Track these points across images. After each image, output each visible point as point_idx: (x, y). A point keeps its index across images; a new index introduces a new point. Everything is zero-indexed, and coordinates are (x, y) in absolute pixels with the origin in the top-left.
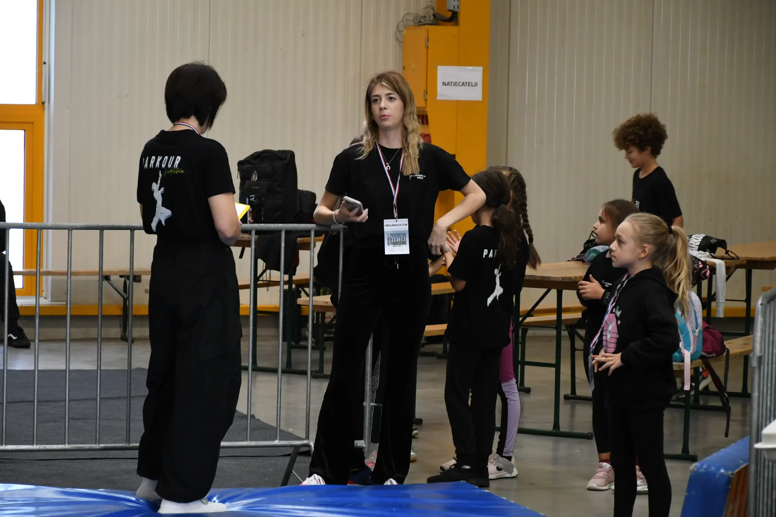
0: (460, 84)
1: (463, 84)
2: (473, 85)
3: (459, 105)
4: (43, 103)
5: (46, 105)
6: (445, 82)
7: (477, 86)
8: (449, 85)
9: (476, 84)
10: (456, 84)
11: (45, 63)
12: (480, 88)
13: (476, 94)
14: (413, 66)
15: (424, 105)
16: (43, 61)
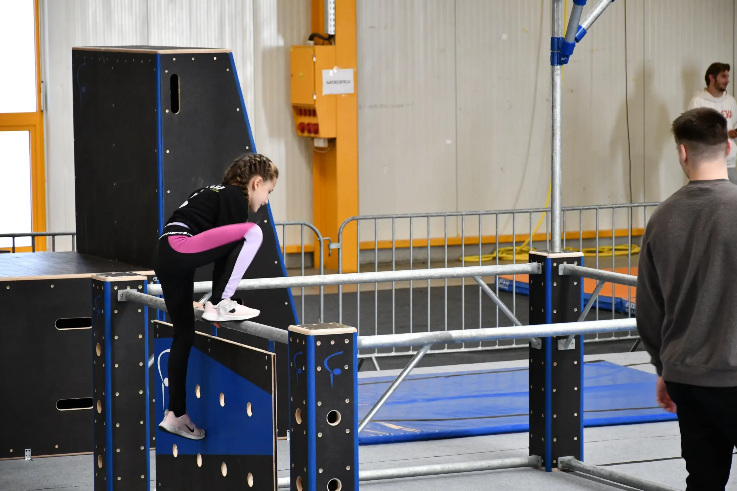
0: (339, 82)
1: (341, 82)
3: (336, 97)
4: (42, 111)
5: (45, 112)
6: (328, 82)
8: (331, 83)
9: (349, 82)
10: (335, 82)
11: (42, 82)
12: (352, 84)
13: (349, 89)
14: (301, 74)
15: (312, 103)
16: (41, 81)
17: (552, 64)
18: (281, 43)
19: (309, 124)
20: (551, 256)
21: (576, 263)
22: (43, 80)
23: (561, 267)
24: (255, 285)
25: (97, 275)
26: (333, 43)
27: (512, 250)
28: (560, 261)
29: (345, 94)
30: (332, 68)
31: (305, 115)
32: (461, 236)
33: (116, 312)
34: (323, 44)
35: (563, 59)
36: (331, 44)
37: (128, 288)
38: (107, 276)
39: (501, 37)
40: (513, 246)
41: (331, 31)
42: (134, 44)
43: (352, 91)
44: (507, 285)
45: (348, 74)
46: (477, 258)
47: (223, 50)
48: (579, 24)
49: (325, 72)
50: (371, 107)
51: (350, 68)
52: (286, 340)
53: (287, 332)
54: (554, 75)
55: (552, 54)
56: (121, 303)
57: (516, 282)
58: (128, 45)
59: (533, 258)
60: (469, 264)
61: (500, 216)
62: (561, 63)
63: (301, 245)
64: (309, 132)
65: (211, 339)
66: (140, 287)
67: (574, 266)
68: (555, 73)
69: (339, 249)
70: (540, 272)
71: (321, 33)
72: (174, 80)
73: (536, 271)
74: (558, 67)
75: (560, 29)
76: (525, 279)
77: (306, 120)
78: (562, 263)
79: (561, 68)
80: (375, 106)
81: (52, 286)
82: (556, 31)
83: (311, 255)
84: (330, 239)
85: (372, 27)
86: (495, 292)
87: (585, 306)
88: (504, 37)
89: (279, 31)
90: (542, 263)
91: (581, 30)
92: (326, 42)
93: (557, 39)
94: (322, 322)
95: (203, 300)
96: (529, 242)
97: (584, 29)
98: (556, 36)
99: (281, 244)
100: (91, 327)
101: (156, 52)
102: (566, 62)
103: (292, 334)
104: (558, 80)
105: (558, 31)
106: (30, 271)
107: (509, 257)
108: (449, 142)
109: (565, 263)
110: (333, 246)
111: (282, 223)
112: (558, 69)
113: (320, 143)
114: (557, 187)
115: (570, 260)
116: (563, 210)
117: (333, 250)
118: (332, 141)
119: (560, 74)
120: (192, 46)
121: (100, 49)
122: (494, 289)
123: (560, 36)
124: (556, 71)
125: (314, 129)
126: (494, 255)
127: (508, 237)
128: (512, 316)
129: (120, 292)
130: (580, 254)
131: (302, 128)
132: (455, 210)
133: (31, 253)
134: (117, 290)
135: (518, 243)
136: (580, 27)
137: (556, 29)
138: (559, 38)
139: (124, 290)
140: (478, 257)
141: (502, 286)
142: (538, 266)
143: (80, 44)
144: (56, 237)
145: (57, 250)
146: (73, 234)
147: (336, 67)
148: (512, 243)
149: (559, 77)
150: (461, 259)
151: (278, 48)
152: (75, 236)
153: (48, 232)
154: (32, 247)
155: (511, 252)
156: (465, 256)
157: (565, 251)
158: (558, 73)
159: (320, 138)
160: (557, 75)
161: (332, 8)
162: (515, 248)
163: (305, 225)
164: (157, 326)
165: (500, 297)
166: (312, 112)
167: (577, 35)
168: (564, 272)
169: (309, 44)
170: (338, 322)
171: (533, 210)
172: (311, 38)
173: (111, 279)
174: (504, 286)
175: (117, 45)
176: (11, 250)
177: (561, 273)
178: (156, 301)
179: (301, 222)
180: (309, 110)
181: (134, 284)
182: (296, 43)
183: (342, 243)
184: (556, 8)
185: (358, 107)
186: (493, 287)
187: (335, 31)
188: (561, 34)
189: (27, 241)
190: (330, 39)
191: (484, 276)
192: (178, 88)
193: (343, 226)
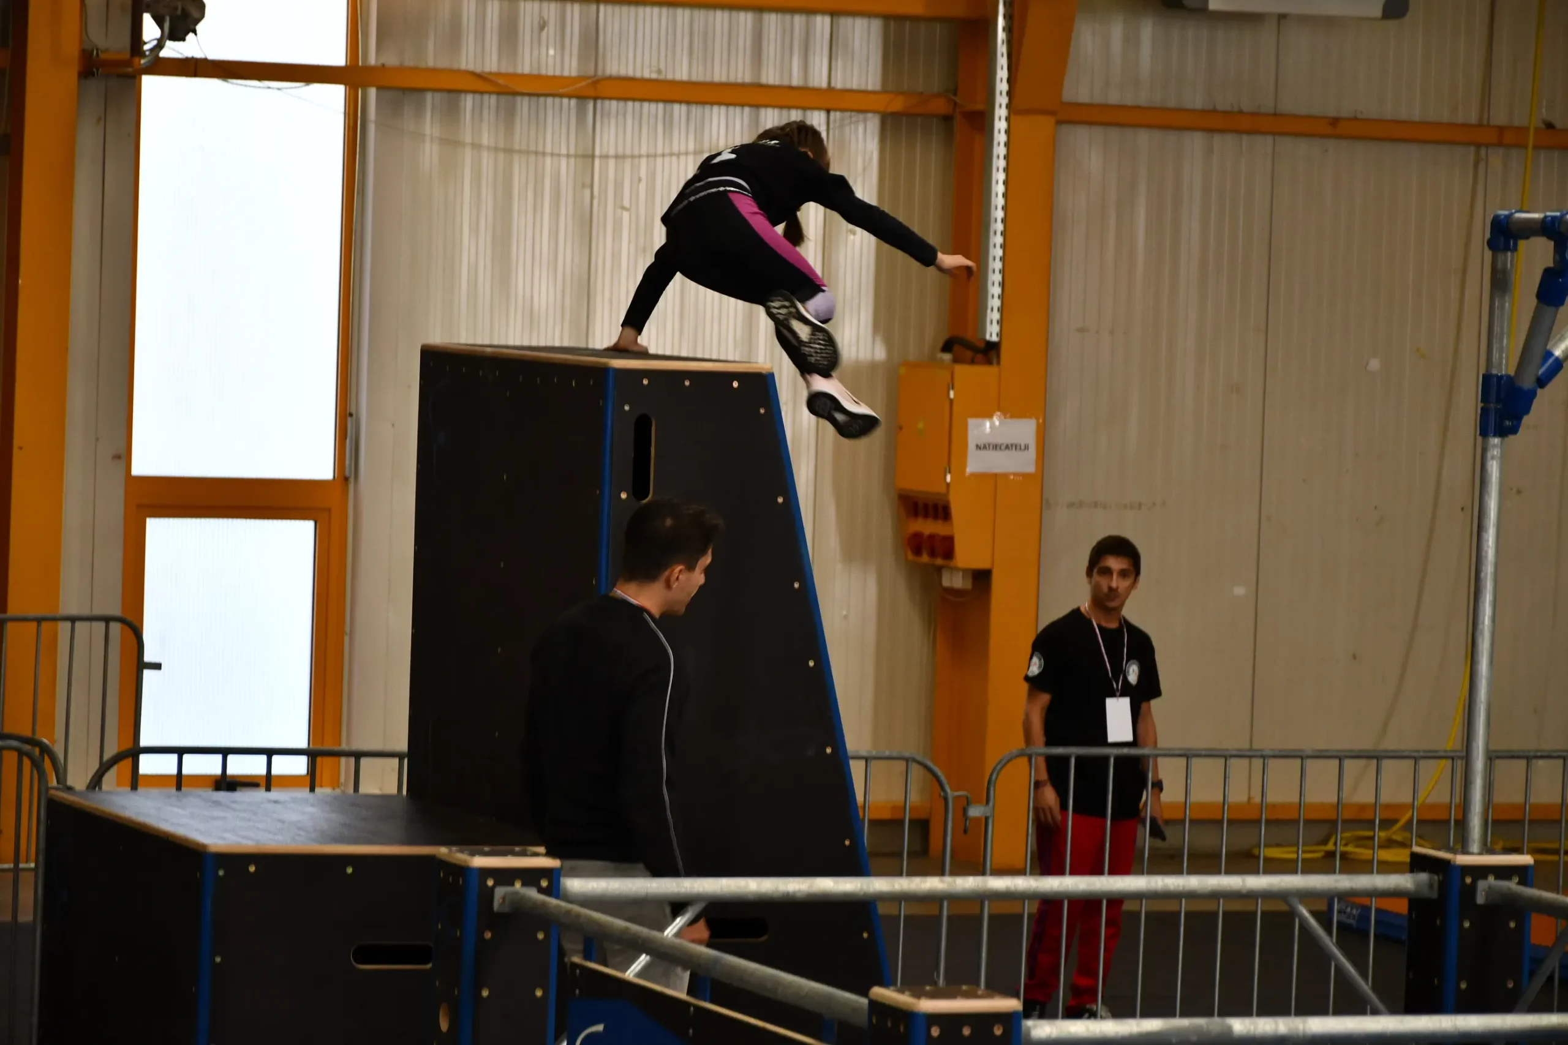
0: (1003, 447)
1: (1007, 447)
2: (1023, 447)
3: (995, 479)
4: (346, 479)
5: (352, 480)
6: (979, 445)
7: (1028, 449)
8: (986, 448)
9: (1027, 447)
10: (996, 447)
11: (351, 415)
12: (1032, 453)
13: (1024, 463)
14: (921, 425)
15: (943, 490)
16: (348, 412)
17: (1484, 433)
18: (880, 353)
19: (932, 537)
20: (1462, 859)
21: (1516, 879)
22: (353, 411)
23: (1482, 885)
24: (799, 891)
25: (450, 851)
26: (995, 361)
27: (1372, 838)
28: (1481, 872)
29: (1015, 474)
30: (989, 416)
31: (926, 516)
32: (1257, 799)
33: (488, 935)
34: (972, 362)
35: (1508, 423)
36: (989, 362)
37: (518, 885)
38: (473, 854)
39: (1367, 364)
40: (1374, 830)
41: (992, 332)
42: (557, 344)
43: (1031, 469)
44: (1354, 916)
45: (1025, 430)
46: (1292, 852)
47: (754, 365)
48: (1548, 347)
49: (972, 422)
50: (1071, 505)
51: (1030, 417)
52: (862, 1020)
53: (864, 1001)
54: (1486, 457)
55: (1485, 412)
56: (501, 915)
57: (1377, 910)
58: (542, 344)
59: (1418, 863)
60: (1275, 867)
61: (1347, 763)
62: (1503, 432)
63: (903, 804)
64: (933, 554)
65: (697, 1008)
66: (544, 883)
67: (1512, 885)
68: (1489, 455)
69: (987, 819)
70: (1434, 895)
71: (969, 335)
72: (642, 425)
73: (1426, 893)
74: (1496, 441)
75: (1504, 355)
76: (1401, 907)
77: (928, 527)
78: (1485, 878)
79: (1501, 443)
80: (1081, 504)
81: (350, 870)
82: (1494, 360)
83: (922, 826)
84: (969, 796)
85: (1082, 330)
86: (1328, 930)
87: (1532, 974)
88: (1375, 364)
89: (876, 327)
90: (1438, 875)
91: (1551, 361)
92: (979, 356)
93: (1495, 379)
94: (941, 982)
95: (680, 921)
96: (1411, 821)
97: (1557, 359)
98: (1494, 372)
99: (860, 798)
100: (429, 966)
101: (605, 364)
102: (1514, 430)
103: (876, 1006)
104: (1494, 469)
105: (1501, 358)
106: (302, 833)
107: (1364, 853)
108: (1239, 591)
109: (1491, 879)
110: (975, 812)
111: (864, 753)
112: (1495, 446)
113: (954, 581)
114: (1480, 708)
115: (1503, 872)
116: (1492, 757)
117: (976, 820)
118: (982, 578)
119: (1499, 455)
120: (684, 354)
121: (484, 352)
122: (1327, 926)
123: (1503, 373)
124: (1492, 449)
125: (945, 548)
126: (1330, 847)
127: (1363, 807)
128: (1365, 987)
129: (500, 892)
130: (1526, 859)
131: (917, 544)
132: (1247, 746)
133: (305, 793)
134: (493, 888)
135: (1387, 823)
136: (1549, 354)
137: (1496, 355)
138: (1501, 377)
139: (509, 889)
140: (1295, 849)
141: (1344, 918)
142: (1430, 880)
143: (438, 338)
144: (364, 761)
145: (363, 789)
146: (400, 756)
147: (998, 413)
148: (1373, 822)
149: (1497, 462)
150: (1256, 852)
151: (873, 366)
152: (406, 761)
153: (344, 747)
154: (308, 778)
155: (1370, 843)
156: (1266, 846)
157: (1491, 851)
158: (1495, 453)
159: (955, 569)
160: (1493, 458)
161: (997, 284)
162: (1381, 835)
163: (914, 760)
164: (578, 971)
165: (1340, 944)
166: (940, 510)
167: (1540, 372)
168: (1487, 898)
169: (942, 360)
170: (978, 984)
171: (1422, 754)
172: (947, 347)
173: (480, 862)
174: (1348, 917)
175: (518, 343)
176: (263, 783)
177: (1480, 900)
178: (578, 916)
179: (907, 754)
180: (935, 506)
181: (530, 876)
182: (912, 357)
183: (994, 806)
184: (1498, 309)
185: (1044, 504)
186: (1324, 918)
187: (1000, 334)
188: (1507, 366)
189: (298, 766)
190: (989, 352)
191: (1307, 896)
192: (650, 445)
193: (998, 768)
